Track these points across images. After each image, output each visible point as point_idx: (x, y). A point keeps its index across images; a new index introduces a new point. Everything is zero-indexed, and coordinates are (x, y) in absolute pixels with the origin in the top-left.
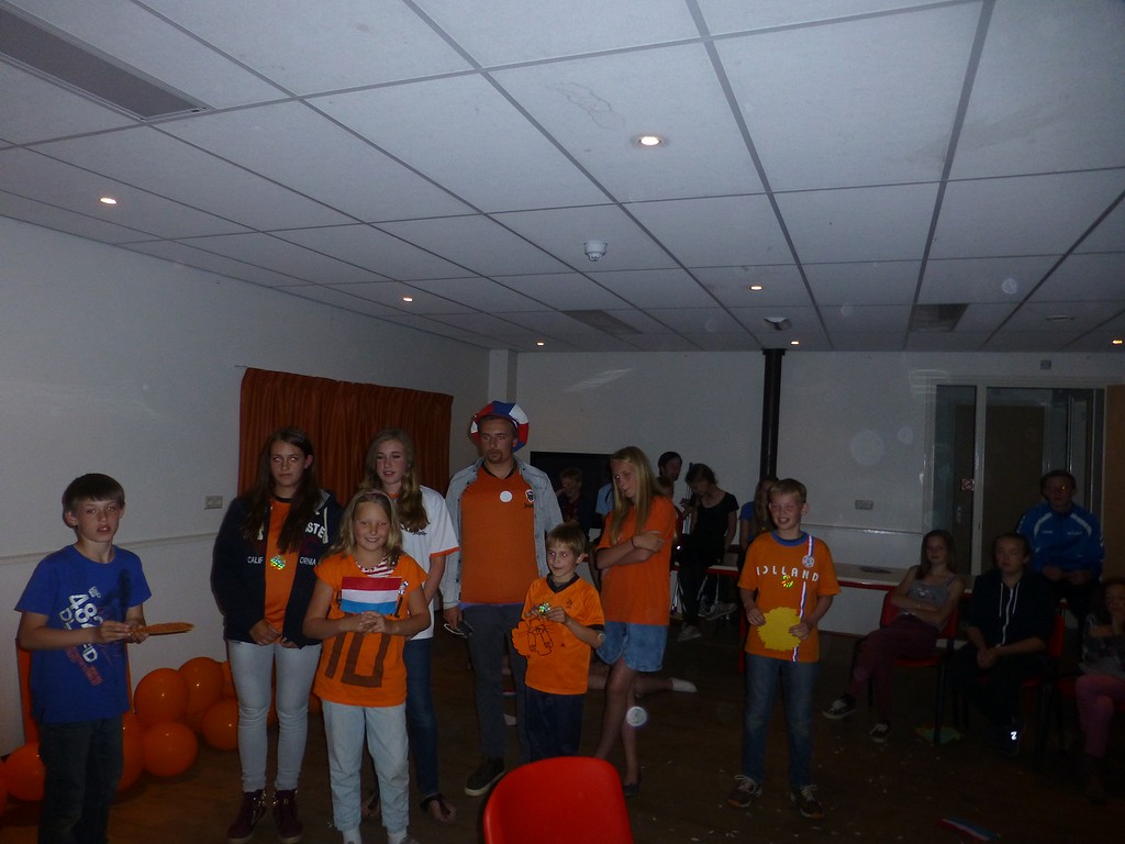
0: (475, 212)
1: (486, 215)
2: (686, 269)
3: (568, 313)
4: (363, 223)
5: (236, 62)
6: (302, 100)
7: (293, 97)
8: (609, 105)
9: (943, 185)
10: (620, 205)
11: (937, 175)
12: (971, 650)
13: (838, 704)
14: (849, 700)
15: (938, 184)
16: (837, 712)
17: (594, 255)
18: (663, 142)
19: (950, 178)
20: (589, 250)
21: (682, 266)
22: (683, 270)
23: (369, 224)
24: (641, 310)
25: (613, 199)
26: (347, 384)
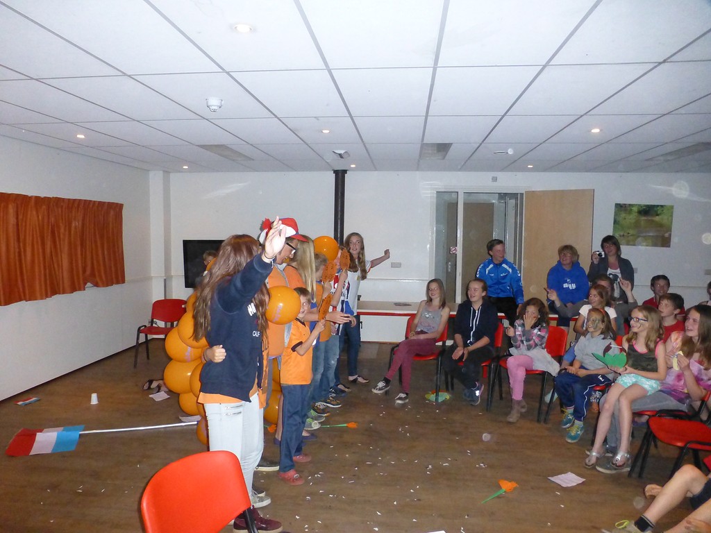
0: (121, 74)
1: (129, 76)
2: (278, 118)
3: (202, 146)
4: (32, 79)
10: (228, 73)
11: (431, 63)
13: (381, 384)
14: (387, 381)
15: (432, 69)
16: (380, 389)
17: (213, 108)
18: (253, 30)
19: (438, 65)
20: (209, 104)
21: (276, 116)
22: (276, 119)
23: (36, 80)
24: (251, 145)
25: (223, 69)
26: (37, 198)
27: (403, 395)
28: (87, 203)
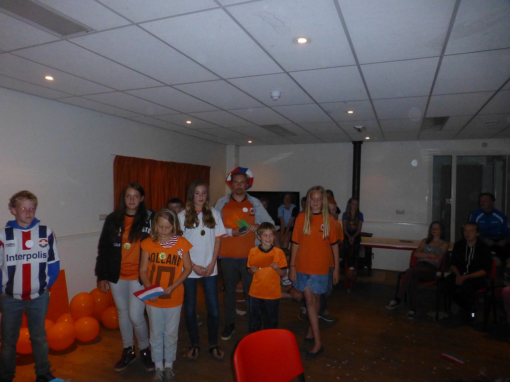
0: (220, 79)
1: (225, 80)
2: (317, 104)
3: (263, 127)
4: (168, 85)
5: (105, 6)
6: (137, 24)
7: (133, 24)
8: (283, 23)
9: (441, 58)
10: (288, 73)
11: (439, 53)
12: (453, 276)
13: (393, 302)
14: (398, 300)
15: (439, 57)
16: (392, 306)
17: (275, 98)
18: (309, 41)
19: (445, 54)
20: (273, 95)
21: (316, 102)
22: (316, 104)
23: (170, 86)
24: (296, 124)
25: (285, 71)
26: (162, 162)
27: (412, 312)
28: (190, 165)
